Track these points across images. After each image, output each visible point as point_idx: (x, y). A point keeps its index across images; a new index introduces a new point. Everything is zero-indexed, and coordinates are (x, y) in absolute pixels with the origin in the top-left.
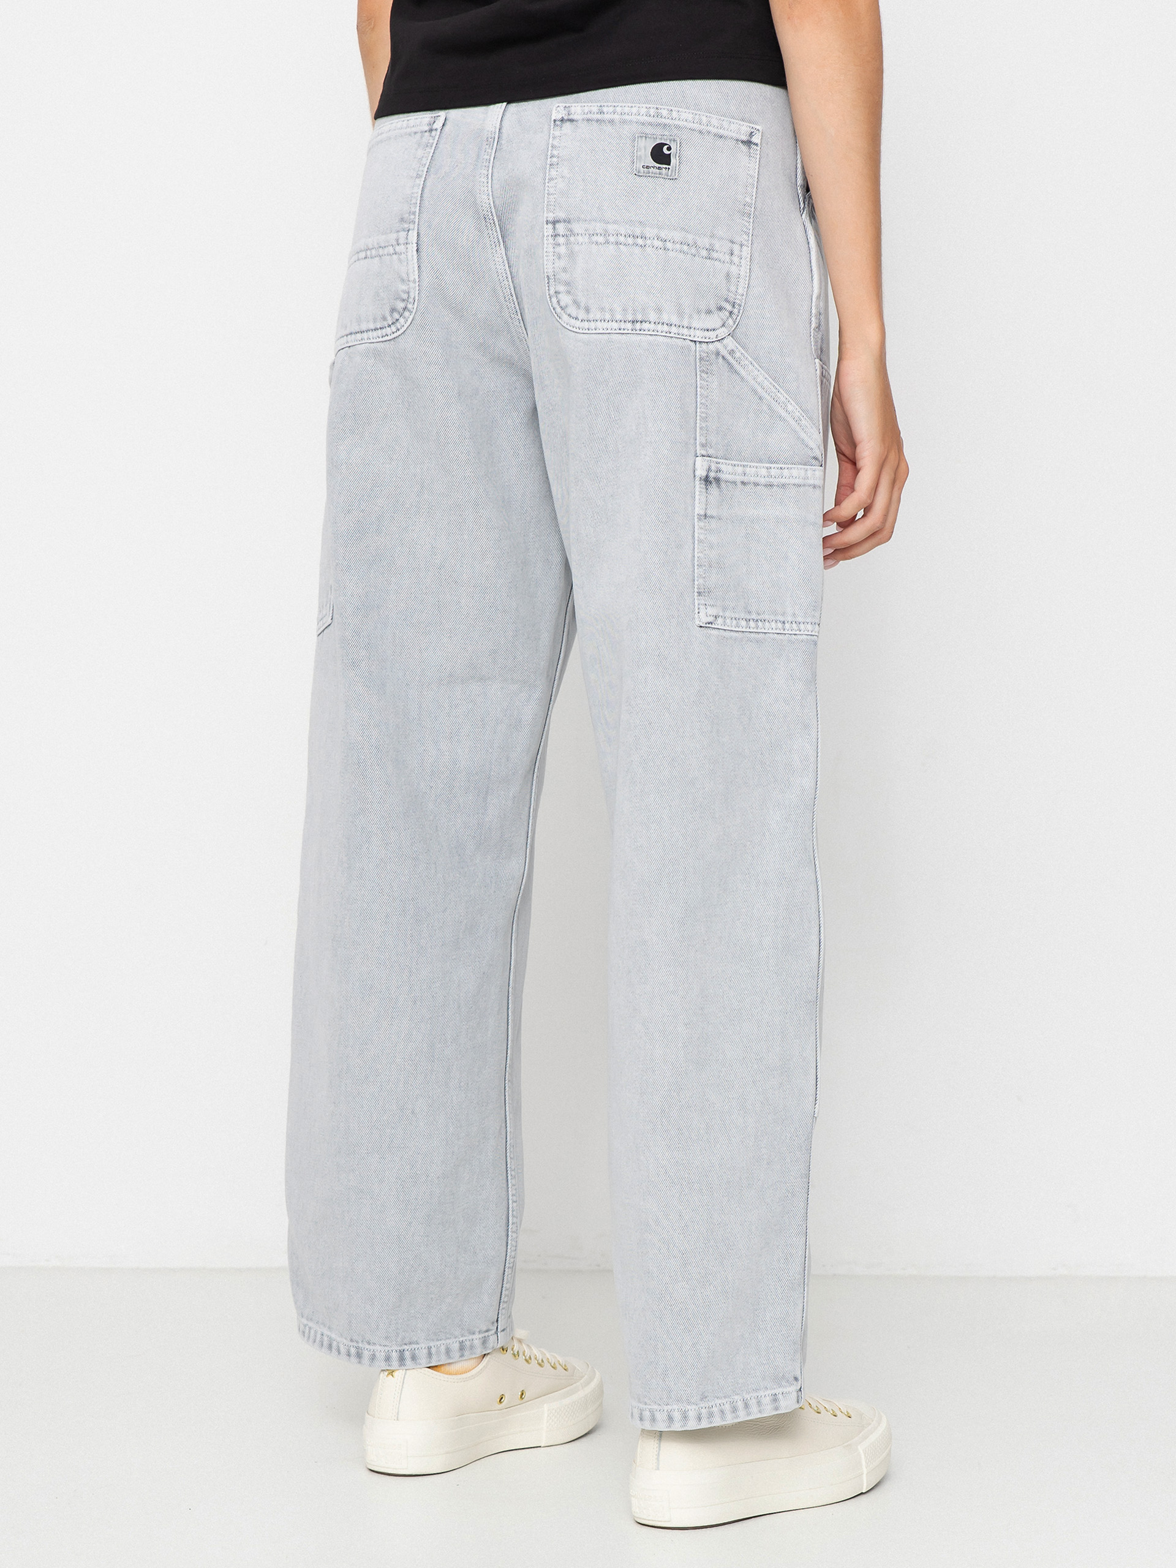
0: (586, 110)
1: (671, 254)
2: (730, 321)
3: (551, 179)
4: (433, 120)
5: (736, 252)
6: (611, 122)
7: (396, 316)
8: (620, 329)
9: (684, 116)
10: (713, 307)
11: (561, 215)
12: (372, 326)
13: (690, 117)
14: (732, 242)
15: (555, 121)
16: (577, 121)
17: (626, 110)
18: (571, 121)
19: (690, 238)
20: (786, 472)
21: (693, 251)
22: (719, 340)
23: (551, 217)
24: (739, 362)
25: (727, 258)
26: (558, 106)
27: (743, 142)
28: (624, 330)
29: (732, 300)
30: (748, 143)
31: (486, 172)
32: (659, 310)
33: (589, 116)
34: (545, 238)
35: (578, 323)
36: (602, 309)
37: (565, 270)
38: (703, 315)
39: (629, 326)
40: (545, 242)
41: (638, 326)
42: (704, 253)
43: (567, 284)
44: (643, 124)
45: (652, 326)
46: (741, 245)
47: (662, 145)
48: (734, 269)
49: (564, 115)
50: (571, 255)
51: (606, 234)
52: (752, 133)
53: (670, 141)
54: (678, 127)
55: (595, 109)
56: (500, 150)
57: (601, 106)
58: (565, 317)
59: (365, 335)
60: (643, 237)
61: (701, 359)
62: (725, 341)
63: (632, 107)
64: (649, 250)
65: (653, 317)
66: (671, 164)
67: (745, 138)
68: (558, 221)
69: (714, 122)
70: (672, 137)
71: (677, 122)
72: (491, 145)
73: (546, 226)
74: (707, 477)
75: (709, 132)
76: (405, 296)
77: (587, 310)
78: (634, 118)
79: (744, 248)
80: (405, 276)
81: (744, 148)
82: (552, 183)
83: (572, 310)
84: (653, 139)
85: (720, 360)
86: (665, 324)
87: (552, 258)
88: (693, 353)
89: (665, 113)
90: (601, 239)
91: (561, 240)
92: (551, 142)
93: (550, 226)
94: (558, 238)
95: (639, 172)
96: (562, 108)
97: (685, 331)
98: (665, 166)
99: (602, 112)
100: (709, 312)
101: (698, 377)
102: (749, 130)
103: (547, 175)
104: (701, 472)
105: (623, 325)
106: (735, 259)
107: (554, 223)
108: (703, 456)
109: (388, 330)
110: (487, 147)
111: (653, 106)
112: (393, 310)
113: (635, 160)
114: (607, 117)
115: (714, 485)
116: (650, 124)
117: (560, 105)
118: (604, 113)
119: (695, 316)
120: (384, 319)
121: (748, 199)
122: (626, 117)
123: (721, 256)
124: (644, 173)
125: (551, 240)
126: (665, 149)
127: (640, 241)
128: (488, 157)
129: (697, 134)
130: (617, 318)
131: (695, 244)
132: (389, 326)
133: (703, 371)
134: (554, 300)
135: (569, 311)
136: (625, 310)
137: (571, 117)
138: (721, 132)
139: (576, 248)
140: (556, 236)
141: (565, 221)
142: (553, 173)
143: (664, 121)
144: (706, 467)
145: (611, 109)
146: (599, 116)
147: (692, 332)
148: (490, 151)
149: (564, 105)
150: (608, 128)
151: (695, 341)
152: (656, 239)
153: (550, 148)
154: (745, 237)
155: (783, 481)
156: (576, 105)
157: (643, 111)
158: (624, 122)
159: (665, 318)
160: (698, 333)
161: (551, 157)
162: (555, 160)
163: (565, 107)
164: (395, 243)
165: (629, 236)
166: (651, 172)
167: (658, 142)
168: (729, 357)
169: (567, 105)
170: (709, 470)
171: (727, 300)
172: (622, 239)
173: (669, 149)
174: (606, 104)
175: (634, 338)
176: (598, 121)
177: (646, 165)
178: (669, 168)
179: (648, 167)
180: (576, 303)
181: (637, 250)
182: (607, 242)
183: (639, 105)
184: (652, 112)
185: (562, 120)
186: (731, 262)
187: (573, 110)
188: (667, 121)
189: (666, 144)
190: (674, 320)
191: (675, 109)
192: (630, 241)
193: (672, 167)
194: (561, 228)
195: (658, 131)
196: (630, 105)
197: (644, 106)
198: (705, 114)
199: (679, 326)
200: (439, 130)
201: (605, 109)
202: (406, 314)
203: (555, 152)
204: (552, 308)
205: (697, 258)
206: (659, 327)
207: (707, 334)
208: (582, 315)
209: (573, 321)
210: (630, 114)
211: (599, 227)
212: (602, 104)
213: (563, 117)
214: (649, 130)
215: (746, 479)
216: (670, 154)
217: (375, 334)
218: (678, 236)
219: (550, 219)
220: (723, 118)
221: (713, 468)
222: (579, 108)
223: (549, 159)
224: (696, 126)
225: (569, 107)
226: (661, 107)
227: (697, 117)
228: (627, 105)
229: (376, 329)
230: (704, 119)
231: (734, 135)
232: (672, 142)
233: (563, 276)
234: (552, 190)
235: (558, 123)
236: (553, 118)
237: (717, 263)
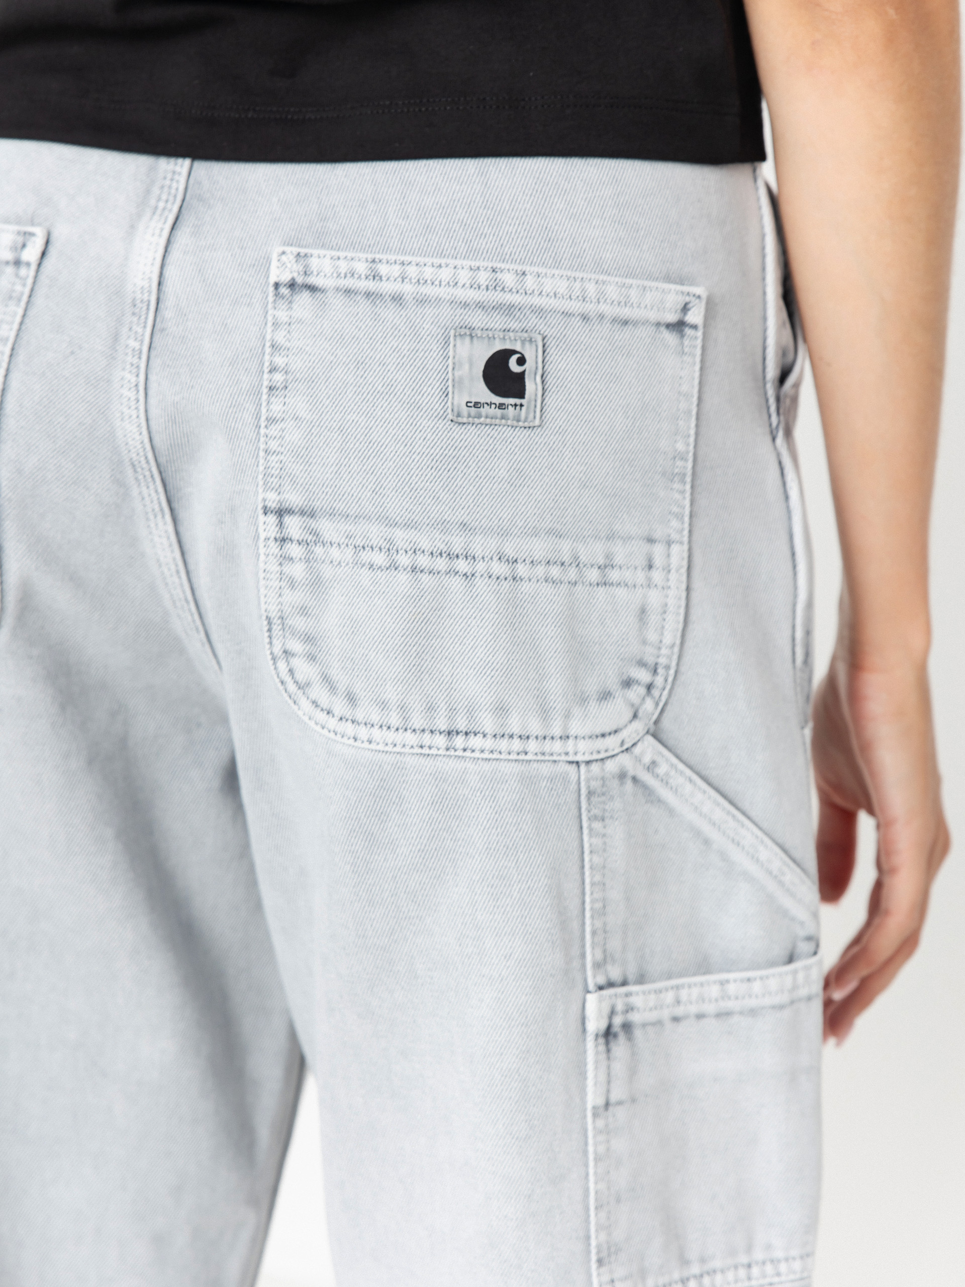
0: (343, 266)
1: (525, 587)
2: (649, 705)
3: (271, 421)
4: (20, 239)
5: (658, 561)
6: (397, 299)
8: (421, 747)
9: (548, 286)
10: (612, 682)
11: (294, 499)
13: (562, 287)
14: (651, 540)
15: (277, 285)
16: (322, 291)
17: (428, 272)
18: (312, 289)
19: (565, 549)
20: (757, 986)
21: (572, 574)
22: (627, 749)
23: (273, 500)
24: (665, 781)
25: (640, 577)
26: (284, 253)
27: (669, 326)
28: (430, 748)
29: (651, 660)
30: (679, 326)
31: (133, 379)
32: (501, 710)
33: (349, 283)
34: (261, 544)
35: (332, 722)
36: (383, 705)
37: (304, 611)
38: (593, 705)
39: (441, 741)
40: (262, 551)
41: (459, 741)
42: (593, 575)
43: (309, 639)
44: (466, 305)
45: (489, 743)
46: (669, 543)
47: (504, 355)
48: (654, 598)
49: (295, 275)
50: (316, 583)
51: (390, 549)
52: (686, 304)
53: (523, 342)
54: (540, 311)
55: (361, 268)
56: (163, 330)
57: (373, 261)
58: (305, 704)
60: (470, 557)
61: (590, 794)
62: (637, 750)
63: (440, 266)
64: (480, 584)
65: (488, 724)
66: (527, 396)
67: (672, 318)
68: (290, 512)
69: (612, 292)
70: (526, 335)
71: (536, 301)
72: (143, 317)
73: (262, 518)
74: (609, 1027)
75: (601, 317)
77: (352, 699)
78: (444, 292)
79: (675, 549)
81: (670, 338)
82: (274, 430)
83: (319, 692)
84: (486, 340)
85: (629, 785)
86: (515, 737)
87: (276, 584)
88: (573, 786)
89: (509, 279)
90: (379, 559)
91: (294, 550)
92: (268, 337)
93: (272, 519)
94: (288, 545)
95: (459, 415)
96: (292, 258)
97: (557, 746)
98: (512, 401)
99: (376, 277)
100: (605, 696)
101: (586, 831)
102: (682, 300)
103: (264, 410)
104: (595, 1024)
105: (427, 739)
106: (657, 576)
107: (281, 512)
108: (601, 988)
110: (135, 319)
111: (486, 264)
113: (450, 389)
114: (387, 287)
115: (622, 1037)
116: (480, 306)
117: (288, 249)
118: (381, 277)
119: (577, 711)
121: (680, 446)
122: (427, 290)
123: (627, 575)
124: (469, 416)
125: (274, 548)
126: (513, 362)
127: (462, 565)
128: (136, 345)
129: (577, 322)
130: (417, 726)
131: (576, 562)
133: (595, 818)
134: (282, 666)
135: (313, 693)
136: (430, 709)
137: (312, 280)
138: (626, 312)
139: (327, 571)
140: (283, 540)
141: (302, 513)
142: (277, 407)
143: (509, 298)
144: (606, 1011)
145: (396, 270)
146: (371, 285)
147: (570, 745)
148: (140, 330)
149: (295, 250)
150: (389, 313)
151: (577, 763)
152: (495, 559)
153: (268, 350)
154: (675, 523)
155: (753, 1003)
156: (322, 252)
157: (464, 276)
158: (422, 301)
159: (515, 725)
160: (582, 745)
161: (270, 372)
162: (278, 377)
163: (299, 254)
165: (441, 554)
166: (484, 414)
167: (498, 346)
168: (646, 778)
169: (303, 251)
170: (612, 1013)
171: (642, 664)
172: (423, 561)
173: (521, 361)
174: (384, 257)
175: (452, 764)
176: (368, 295)
177: (474, 400)
178: (521, 405)
179: (477, 405)
180: (326, 679)
181: (456, 583)
182: (394, 566)
183: (453, 262)
184: (483, 278)
185: (292, 285)
186: (649, 584)
187: (314, 263)
188: (515, 299)
189: (514, 352)
190: (535, 727)
191: (532, 269)
192: (441, 564)
193: (529, 402)
194: (294, 525)
195: (497, 322)
196: (438, 261)
197: (467, 263)
198: (593, 276)
199: (545, 738)
200: (34, 267)
201: (383, 269)
203: (279, 361)
204: (277, 680)
205: (579, 587)
206: (504, 744)
207: (601, 744)
208: (340, 707)
209: (321, 716)
210: (437, 283)
211: (375, 533)
212: (378, 256)
213: (293, 279)
214: (477, 320)
215: (679, 1011)
216: (523, 373)
218: (539, 548)
219: (272, 505)
220: (629, 281)
221: (620, 1007)
222: (327, 261)
223: (266, 376)
224: (575, 306)
225: (306, 255)
226: (503, 266)
227: (578, 285)
228: (429, 260)
230: (591, 288)
231: (653, 316)
232: (527, 345)
233: (299, 623)
234: (273, 445)
235: (284, 291)
236: (273, 279)
237: (621, 592)
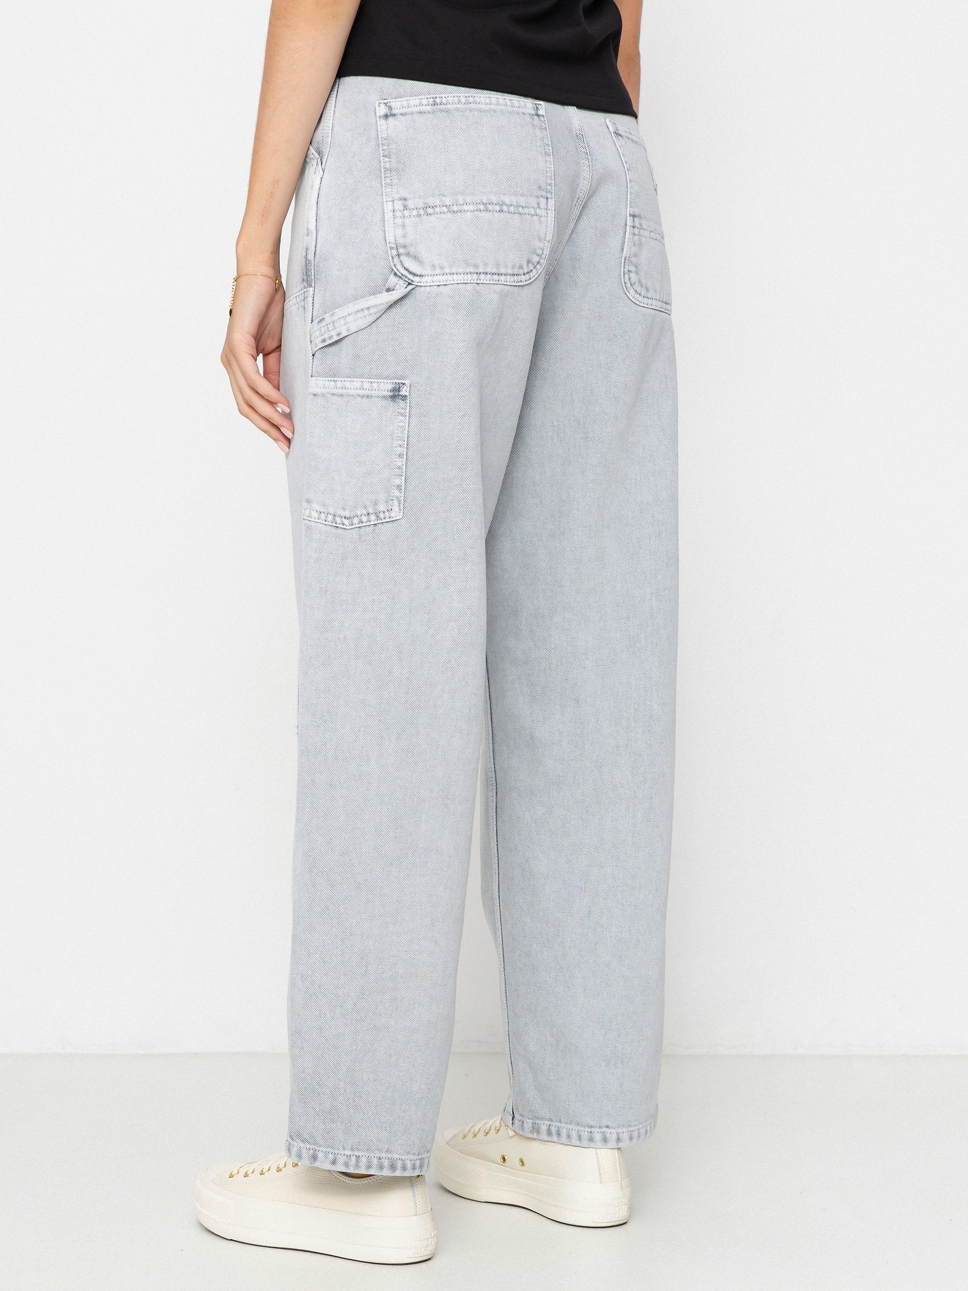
3: (630, 181)
7: (531, 267)
11: (637, 211)
12: (510, 271)
15: (614, 133)
16: (623, 137)
18: (621, 135)
23: (632, 211)
26: (610, 122)
34: (628, 227)
35: (641, 298)
37: (635, 255)
40: (628, 230)
43: (636, 266)
50: (640, 244)
59: (503, 278)
68: (636, 216)
73: (629, 218)
76: (540, 252)
80: (542, 236)
82: (631, 185)
83: (638, 287)
87: (631, 244)
91: (636, 231)
92: (619, 150)
93: (632, 218)
94: (635, 229)
96: (612, 124)
103: (628, 177)
107: (634, 216)
109: (523, 278)
112: (529, 262)
120: (521, 267)
125: (632, 229)
132: (524, 274)
134: (627, 276)
135: (635, 287)
137: (619, 132)
139: (643, 239)
140: (634, 227)
141: (639, 217)
142: (631, 176)
153: (621, 155)
161: (625, 163)
162: (628, 165)
164: (536, 206)
180: (641, 282)
194: (637, 221)
200: (546, 117)
202: (538, 266)
203: (626, 160)
204: (624, 282)
208: (644, 292)
209: (637, 296)
213: (616, 131)
217: (512, 278)
219: (632, 213)
223: (625, 165)
225: (615, 123)
229: (513, 275)
233: (634, 260)
234: (632, 190)
235: (616, 135)
236: (611, 130)
